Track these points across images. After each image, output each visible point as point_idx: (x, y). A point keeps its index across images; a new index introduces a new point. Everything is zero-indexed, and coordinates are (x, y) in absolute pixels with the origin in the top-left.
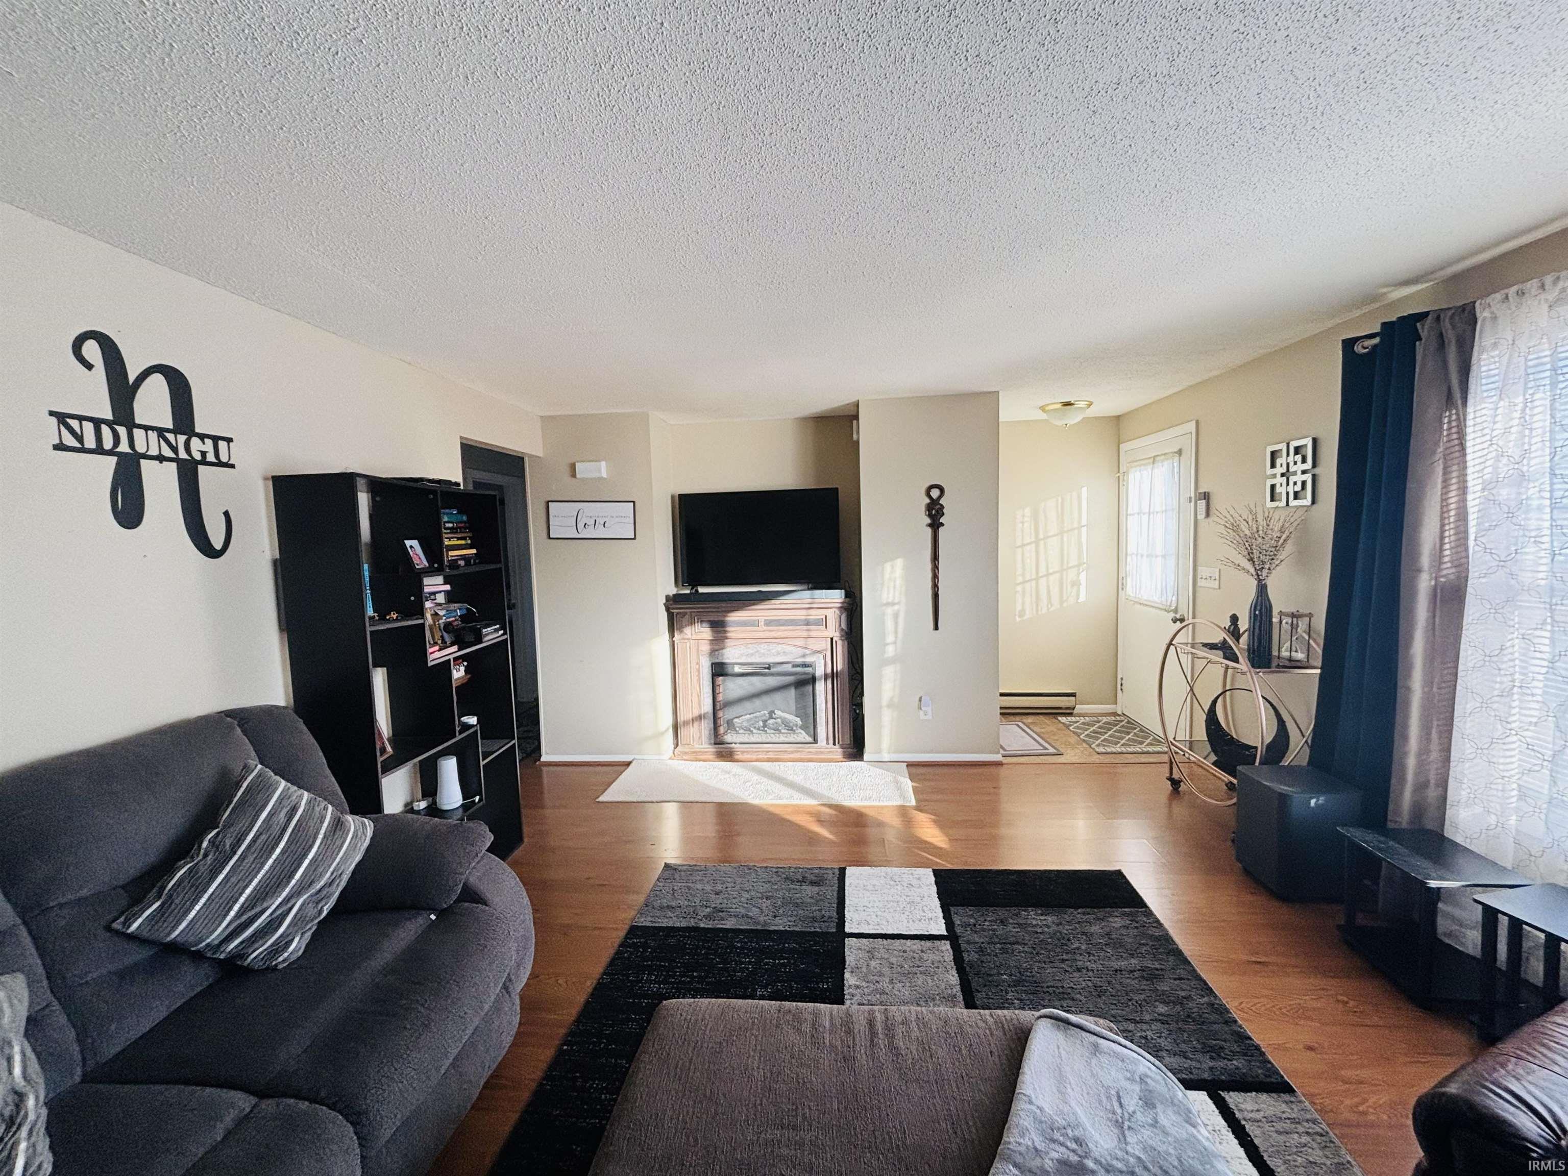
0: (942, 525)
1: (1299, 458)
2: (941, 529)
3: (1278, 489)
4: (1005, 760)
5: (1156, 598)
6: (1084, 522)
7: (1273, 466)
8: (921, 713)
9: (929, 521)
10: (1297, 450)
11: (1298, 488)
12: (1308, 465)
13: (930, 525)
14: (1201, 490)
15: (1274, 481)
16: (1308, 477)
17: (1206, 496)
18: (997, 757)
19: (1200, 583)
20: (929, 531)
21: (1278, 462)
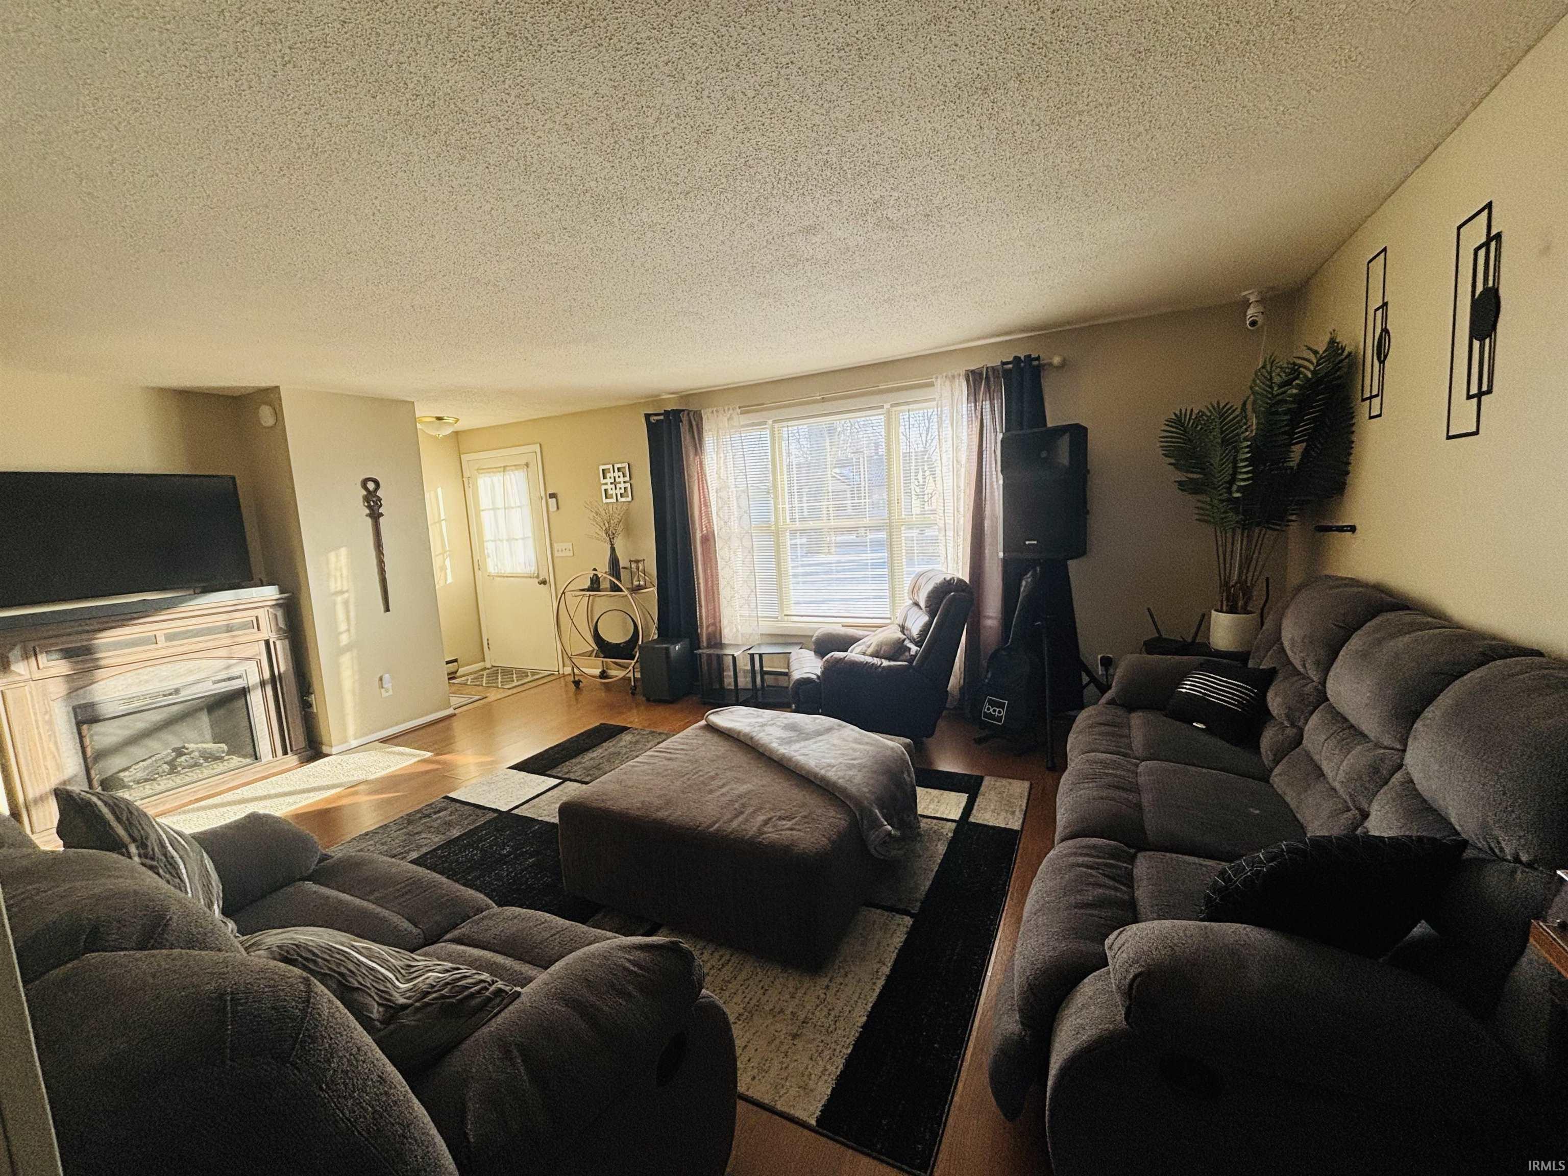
0: (381, 515)
1: (621, 474)
2: (381, 519)
3: (610, 492)
4: (457, 711)
5: (520, 570)
6: (443, 517)
7: (604, 477)
8: (383, 690)
9: (368, 511)
10: (619, 469)
11: (622, 491)
12: (627, 479)
13: (370, 515)
14: (550, 491)
15: (605, 487)
16: (628, 485)
17: (553, 496)
18: (450, 711)
19: (556, 554)
20: (369, 521)
21: (608, 475)
